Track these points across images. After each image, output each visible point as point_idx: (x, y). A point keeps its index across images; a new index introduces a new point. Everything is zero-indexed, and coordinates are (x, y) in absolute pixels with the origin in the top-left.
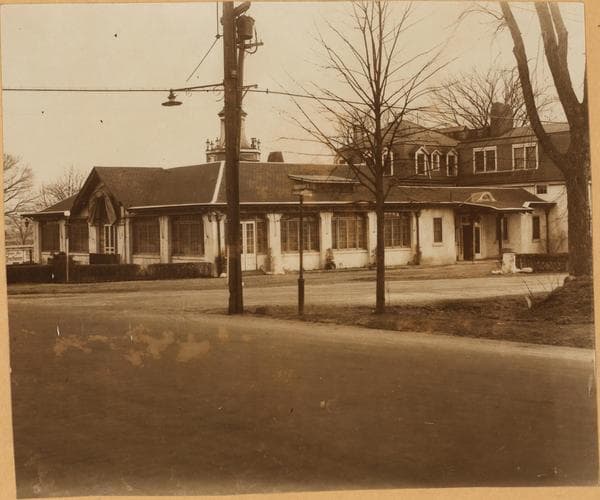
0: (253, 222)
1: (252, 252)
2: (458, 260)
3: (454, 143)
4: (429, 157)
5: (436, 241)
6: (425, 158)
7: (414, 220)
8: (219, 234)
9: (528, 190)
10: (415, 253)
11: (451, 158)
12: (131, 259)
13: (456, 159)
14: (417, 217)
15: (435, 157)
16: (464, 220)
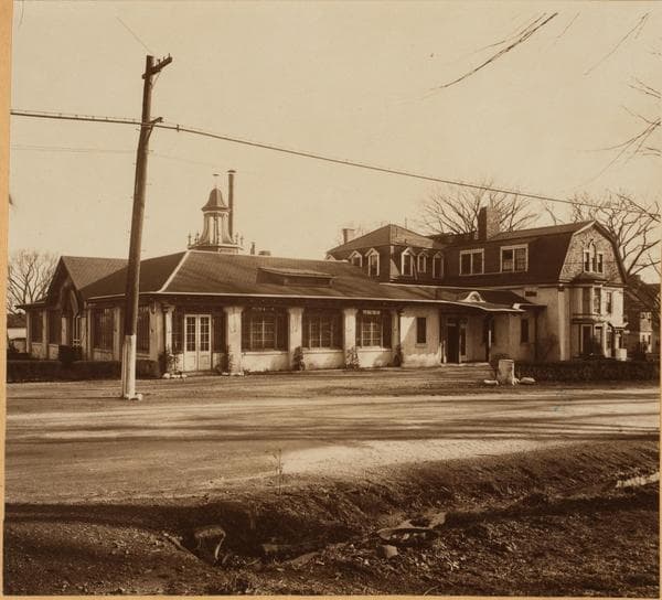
0: (209, 316)
1: (207, 349)
2: (442, 361)
3: (441, 247)
4: (415, 259)
5: (418, 342)
6: (412, 259)
7: (396, 319)
8: (164, 328)
9: (517, 292)
10: (395, 353)
11: (438, 261)
12: (92, 352)
13: (442, 262)
14: (399, 316)
15: (421, 258)
16: (450, 320)
